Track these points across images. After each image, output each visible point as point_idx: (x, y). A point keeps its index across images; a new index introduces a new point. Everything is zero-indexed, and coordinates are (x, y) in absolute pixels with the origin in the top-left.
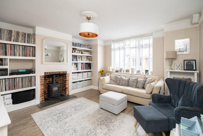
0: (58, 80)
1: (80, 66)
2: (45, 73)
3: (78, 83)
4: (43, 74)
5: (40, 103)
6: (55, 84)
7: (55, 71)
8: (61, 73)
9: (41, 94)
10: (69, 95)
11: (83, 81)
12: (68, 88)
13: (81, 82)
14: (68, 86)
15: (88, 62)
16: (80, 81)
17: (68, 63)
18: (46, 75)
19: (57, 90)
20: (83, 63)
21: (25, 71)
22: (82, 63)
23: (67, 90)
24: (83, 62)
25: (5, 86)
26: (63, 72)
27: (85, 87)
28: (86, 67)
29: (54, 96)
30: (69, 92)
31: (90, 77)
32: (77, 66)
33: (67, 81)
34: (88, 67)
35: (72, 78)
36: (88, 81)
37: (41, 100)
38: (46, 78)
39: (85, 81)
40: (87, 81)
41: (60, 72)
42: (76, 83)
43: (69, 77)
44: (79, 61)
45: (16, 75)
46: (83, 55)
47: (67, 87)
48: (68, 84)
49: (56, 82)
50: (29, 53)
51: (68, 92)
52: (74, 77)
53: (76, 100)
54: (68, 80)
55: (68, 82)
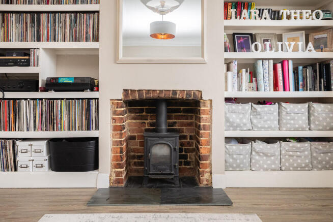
0: (183, 125)
1: (265, 73)
2: (126, 91)
3: (259, 146)
4: (120, 96)
5: (111, 187)
6: (164, 133)
7: (158, 87)
8: (179, 96)
9: (115, 158)
10: (209, 188)
11: (284, 139)
12: (206, 158)
13: (276, 146)
14: (210, 151)
15: (313, 54)
16: (269, 140)
17: (206, 58)
18: (130, 98)
19: (164, 157)
20: (282, 62)
21: (71, 81)
22: (276, 61)
23: (206, 166)
24: (280, 55)
25: (35, 117)
26: (189, 93)
27: (295, 169)
28: (304, 79)
29: (153, 177)
30: (211, 173)
31: (324, 129)
32: (253, 75)
33: (205, 128)
34: (314, 78)
35: (227, 120)
36: (316, 144)
37: (114, 177)
38: (144, 114)
39: (293, 144)
40: (307, 144)
41: (175, 92)
42: (247, 146)
43: (210, 112)
44: (262, 53)
45: (56, 91)
46: (284, 23)
47: (203, 151)
48: (209, 143)
49: (168, 131)
50: (87, 33)
51: (206, 176)
52: (234, 118)
53: (229, 215)
54: (210, 128)
55: (210, 135)
